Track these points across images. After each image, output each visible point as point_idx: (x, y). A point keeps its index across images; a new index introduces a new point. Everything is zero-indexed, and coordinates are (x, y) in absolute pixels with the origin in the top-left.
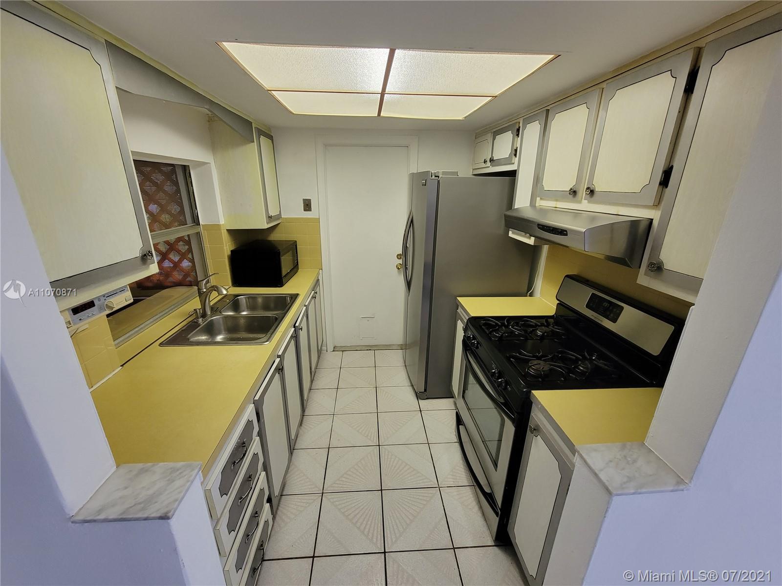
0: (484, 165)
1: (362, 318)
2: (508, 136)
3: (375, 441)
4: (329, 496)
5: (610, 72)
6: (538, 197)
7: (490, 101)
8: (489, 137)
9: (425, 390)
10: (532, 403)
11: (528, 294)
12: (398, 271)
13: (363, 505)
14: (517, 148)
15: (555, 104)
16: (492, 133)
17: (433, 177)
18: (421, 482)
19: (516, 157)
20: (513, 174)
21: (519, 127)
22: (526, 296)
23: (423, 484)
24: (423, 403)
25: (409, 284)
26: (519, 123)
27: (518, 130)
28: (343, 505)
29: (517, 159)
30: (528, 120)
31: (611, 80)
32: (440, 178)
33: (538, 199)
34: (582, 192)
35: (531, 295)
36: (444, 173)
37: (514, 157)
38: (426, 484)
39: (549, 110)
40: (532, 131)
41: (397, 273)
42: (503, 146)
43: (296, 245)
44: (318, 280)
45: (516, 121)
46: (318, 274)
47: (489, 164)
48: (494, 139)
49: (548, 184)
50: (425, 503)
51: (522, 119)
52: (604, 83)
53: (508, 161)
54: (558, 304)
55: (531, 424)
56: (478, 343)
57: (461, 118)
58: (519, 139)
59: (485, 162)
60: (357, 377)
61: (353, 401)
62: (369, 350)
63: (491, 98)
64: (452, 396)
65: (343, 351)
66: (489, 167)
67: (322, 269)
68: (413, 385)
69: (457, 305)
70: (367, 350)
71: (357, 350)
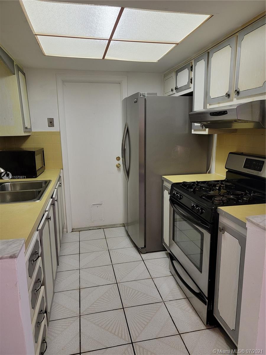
0: (171, 93)
1: (93, 205)
2: (186, 71)
3: (113, 281)
4: (85, 317)
5: (240, 27)
6: (208, 104)
7: (175, 47)
8: (174, 74)
9: (145, 246)
10: (219, 214)
11: (207, 173)
12: (118, 169)
13: (111, 318)
14: (192, 78)
15: (213, 48)
16: (175, 72)
17: (142, 96)
18: (151, 300)
19: (192, 83)
20: (191, 94)
21: (192, 65)
22: (206, 173)
23: (152, 301)
24: (144, 256)
25: (128, 173)
26: (192, 63)
27: (192, 67)
28: (97, 320)
29: (193, 85)
30: (197, 60)
31: (241, 31)
32: (146, 97)
33: (208, 105)
34: (233, 94)
35: (209, 173)
36: (148, 94)
37: (190, 83)
38: (155, 301)
39: (209, 52)
40: (200, 66)
41: (117, 170)
42: (183, 79)
43: (43, 151)
44: (60, 177)
45: (190, 62)
46: (60, 173)
47: (174, 91)
48: (177, 75)
49: (213, 94)
50: (155, 311)
51: (193, 60)
52: (237, 33)
53: (187, 87)
54: (227, 172)
55: (220, 226)
56: (180, 195)
57: (156, 62)
58: (193, 72)
59: (172, 90)
60: (94, 245)
61: (93, 260)
62: (99, 229)
63: (175, 45)
64: (164, 250)
65: (79, 231)
66: (175, 93)
67: (63, 169)
68: (136, 247)
69: (163, 181)
70: (98, 229)
71: (90, 230)
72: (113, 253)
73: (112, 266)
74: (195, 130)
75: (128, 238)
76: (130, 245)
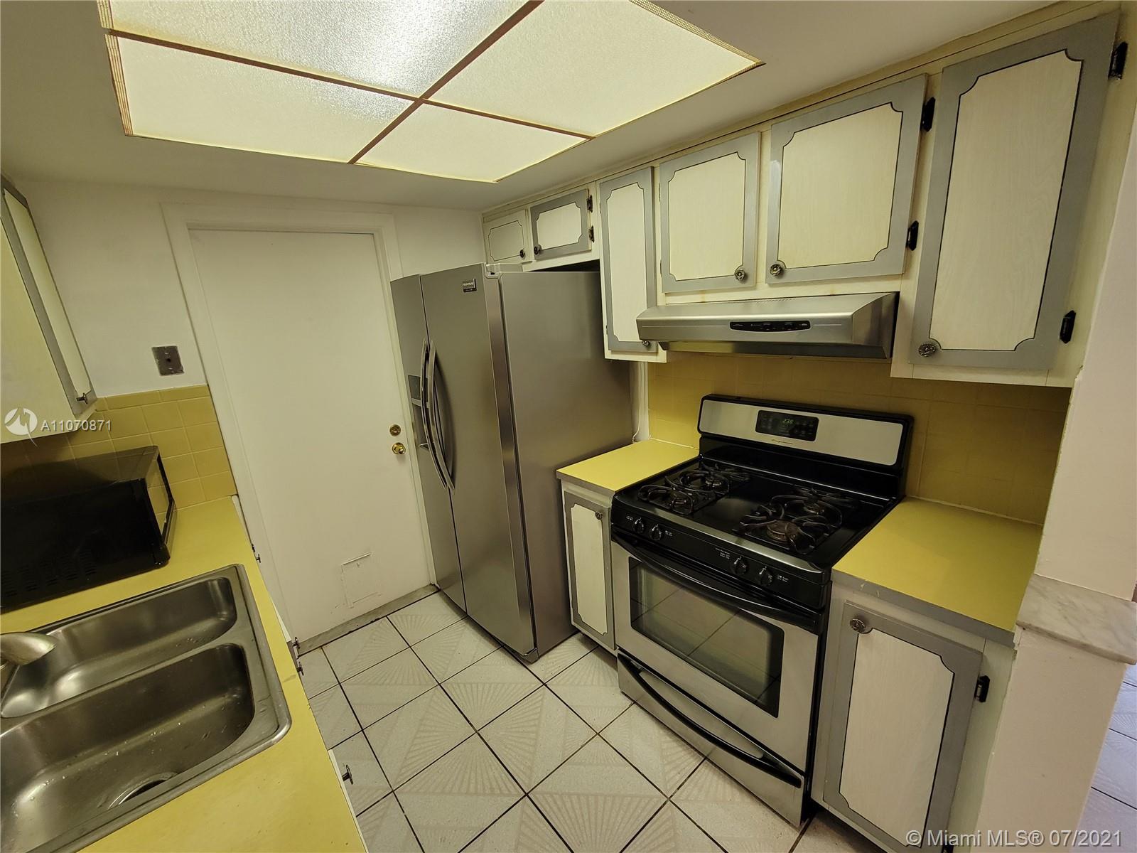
0: (520, 260)
1: (345, 565)
2: (571, 210)
3: (513, 791)
6: (663, 292)
8: (523, 216)
9: (536, 642)
11: (633, 439)
12: (398, 458)
14: (592, 227)
16: (527, 210)
17: (489, 274)
19: (594, 240)
21: (591, 197)
22: (632, 443)
24: (538, 669)
26: (589, 190)
27: (589, 201)
29: (597, 243)
33: (662, 295)
34: (756, 274)
35: (636, 439)
37: (589, 241)
39: (654, 168)
40: (626, 200)
41: (396, 460)
42: (560, 227)
45: (580, 188)
47: (532, 256)
48: (535, 219)
49: (683, 271)
51: (594, 184)
52: (760, 126)
53: (575, 249)
54: (701, 437)
57: (491, 181)
58: (596, 212)
59: (522, 254)
60: (389, 684)
61: (415, 738)
62: (375, 621)
63: (584, 139)
64: (572, 633)
65: (321, 646)
66: (531, 262)
67: (237, 495)
68: (503, 646)
69: (559, 482)
70: (372, 622)
71: (350, 632)
72: (459, 692)
73: (479, 735)
74: (614, 352)
75: (468, 626)
76: (485, 647)
